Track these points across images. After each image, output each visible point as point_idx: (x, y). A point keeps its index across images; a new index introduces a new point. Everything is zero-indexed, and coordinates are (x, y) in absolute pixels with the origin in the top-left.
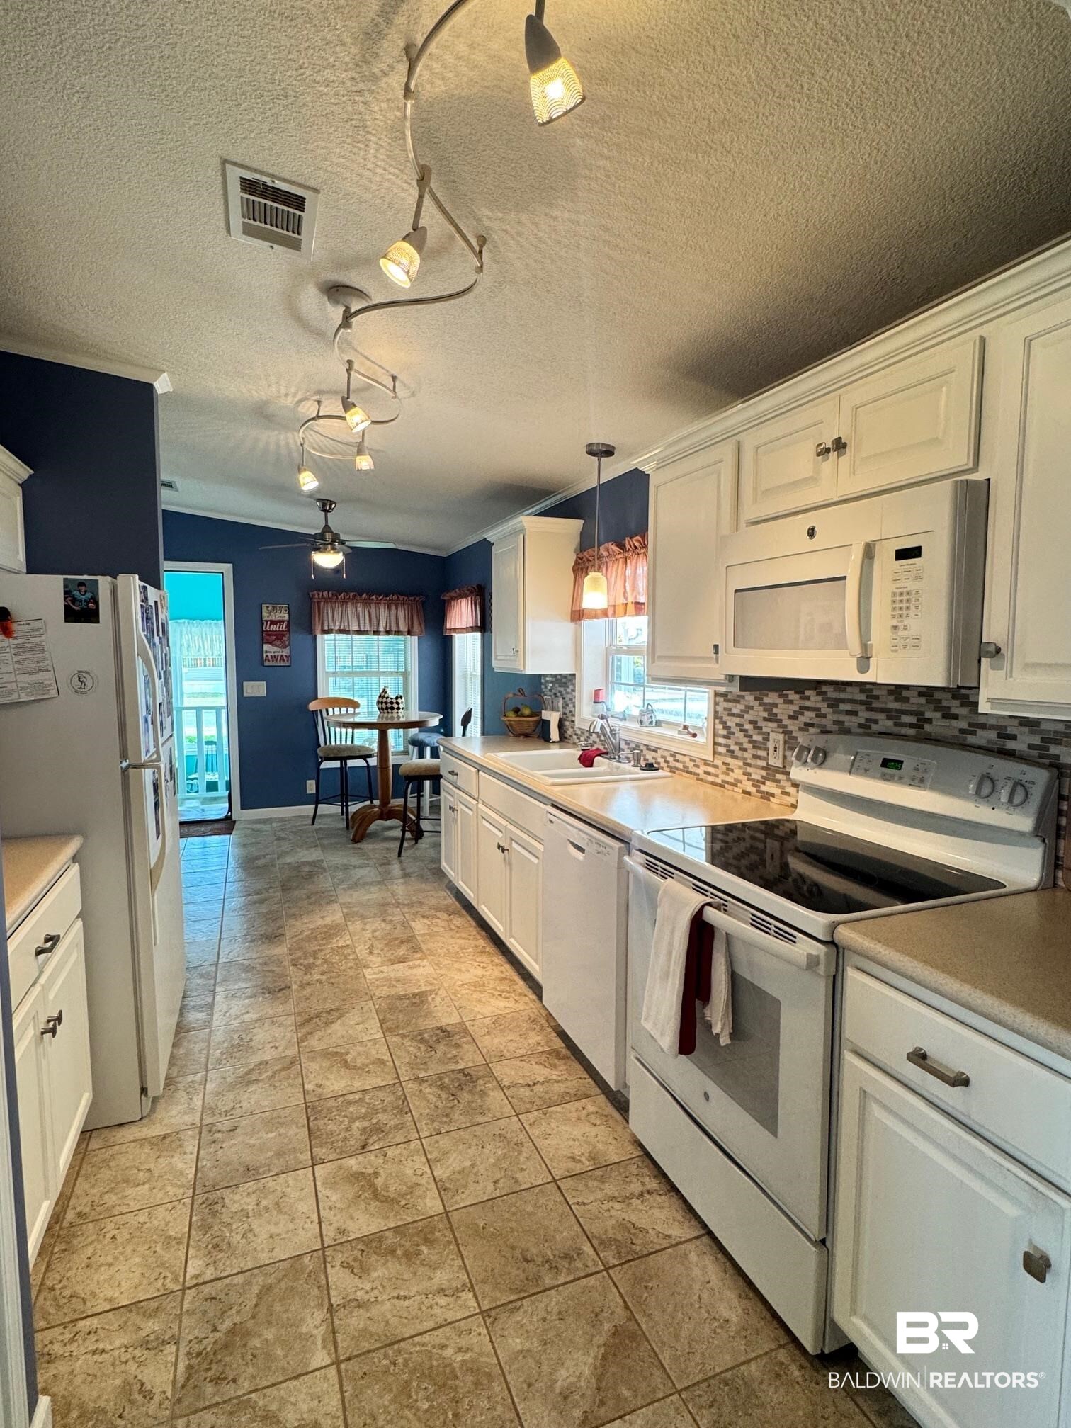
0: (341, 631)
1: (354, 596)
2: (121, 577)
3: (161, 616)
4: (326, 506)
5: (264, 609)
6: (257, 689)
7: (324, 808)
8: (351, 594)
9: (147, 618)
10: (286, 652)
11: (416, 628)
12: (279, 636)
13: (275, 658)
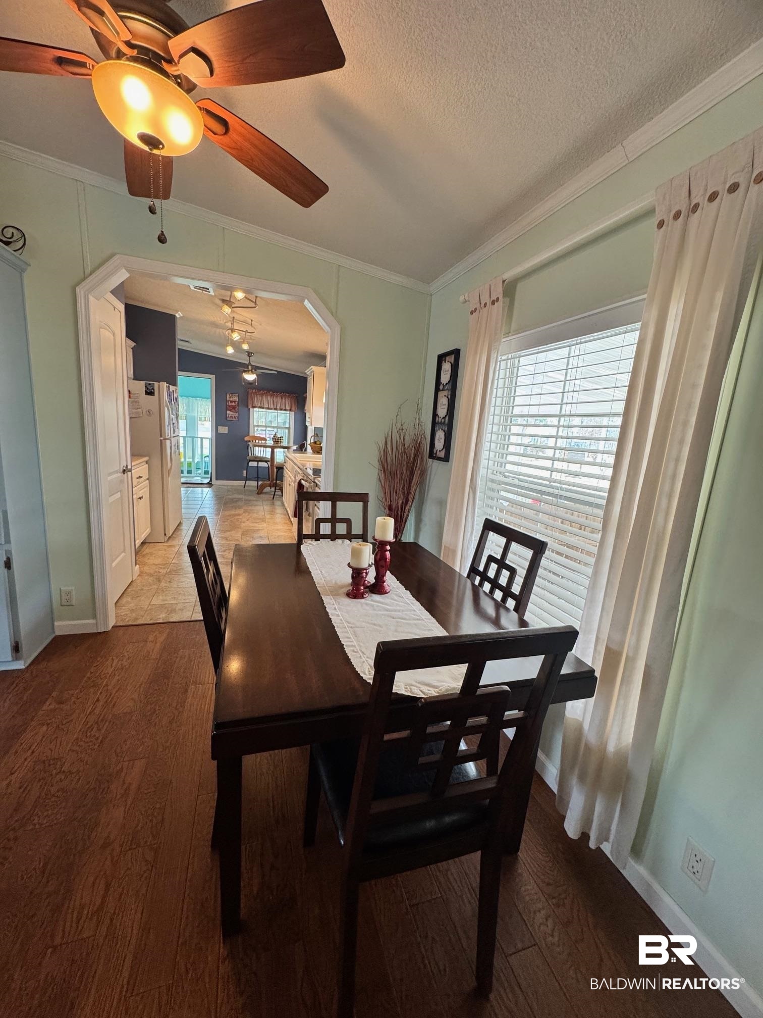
0: (260, 407)
2: (161, 383)
3: (175, 396)
4: (249, 354)
5: (228, 396)
6: (224, 430)
7: (249, 483)
8: (265, 392)
9: (169, 395)
10: (237, 415)
11: (293, 409)
12: (234, 408)
13: (232, 417)
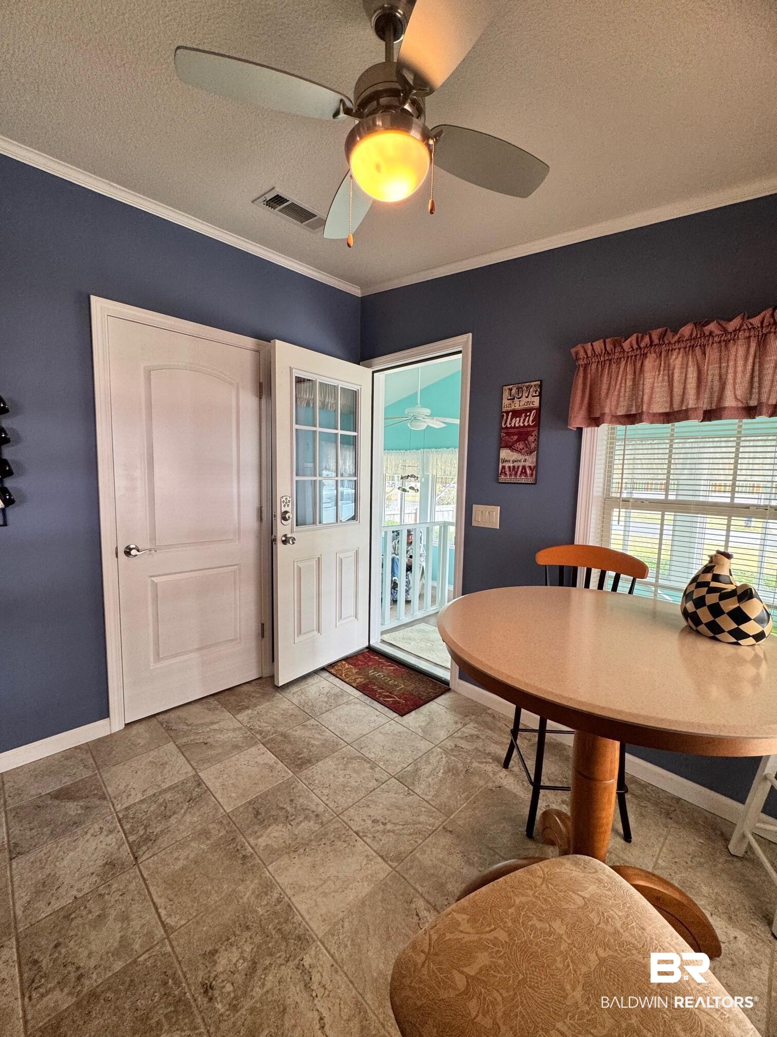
0: (622, 418)
1: (662, 336)
5: (506, 394)
6: (488, 517)
8: (655, 334)
10: (530, 461)
12: (522, 434)
13: (514, 470)
